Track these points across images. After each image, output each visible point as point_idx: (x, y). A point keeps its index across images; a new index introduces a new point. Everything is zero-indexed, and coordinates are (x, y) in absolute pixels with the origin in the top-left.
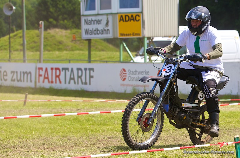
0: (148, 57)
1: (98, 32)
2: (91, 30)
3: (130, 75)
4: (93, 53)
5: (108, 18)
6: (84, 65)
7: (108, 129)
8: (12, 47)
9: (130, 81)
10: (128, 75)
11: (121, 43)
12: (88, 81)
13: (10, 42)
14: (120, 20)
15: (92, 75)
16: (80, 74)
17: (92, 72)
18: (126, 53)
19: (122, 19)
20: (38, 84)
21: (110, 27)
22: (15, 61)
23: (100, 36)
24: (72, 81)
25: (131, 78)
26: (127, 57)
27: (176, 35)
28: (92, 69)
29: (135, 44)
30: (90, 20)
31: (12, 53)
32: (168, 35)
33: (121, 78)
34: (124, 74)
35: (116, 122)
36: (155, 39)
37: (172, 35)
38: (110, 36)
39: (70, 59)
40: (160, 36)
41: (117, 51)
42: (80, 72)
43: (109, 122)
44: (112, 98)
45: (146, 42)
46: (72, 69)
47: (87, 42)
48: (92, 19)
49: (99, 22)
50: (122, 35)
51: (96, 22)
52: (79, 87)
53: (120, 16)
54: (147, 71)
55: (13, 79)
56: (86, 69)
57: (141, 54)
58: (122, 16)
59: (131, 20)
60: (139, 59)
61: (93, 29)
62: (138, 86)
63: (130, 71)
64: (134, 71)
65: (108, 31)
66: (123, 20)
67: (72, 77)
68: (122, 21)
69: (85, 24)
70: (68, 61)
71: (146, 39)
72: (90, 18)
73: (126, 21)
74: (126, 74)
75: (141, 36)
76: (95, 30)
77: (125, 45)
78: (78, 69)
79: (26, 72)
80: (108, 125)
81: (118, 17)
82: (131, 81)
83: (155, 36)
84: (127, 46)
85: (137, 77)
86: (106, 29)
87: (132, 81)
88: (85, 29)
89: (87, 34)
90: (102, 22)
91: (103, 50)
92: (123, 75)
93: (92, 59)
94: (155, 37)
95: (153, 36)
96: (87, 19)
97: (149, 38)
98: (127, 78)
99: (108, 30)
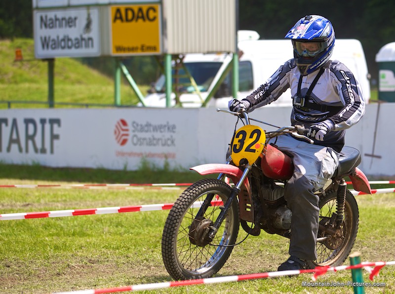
0: (172, 96)
1: (70, 43)
2: (53, 40)
3: (136, 133)
4: (57, 87)
5: (89, 15)
6: (40, 113)
7: (90, 243)
9: (135, 145)
10: (131, 133)
11: (118, 66)
12: (47, 146)
14: (115, 19)
15: (56, 132)
16: (31, 132)
17: (55, 126)
18: (127, 88)
19: (118, 15)
21: (94, 33)
23: (74, 51)
24: (15, 147)
25: (139, 140)
26: (130, 95)
27: (232, 49)
28: (57, 121)
29: (148, 69)
30: (53, 17)
32: (215, 50)
33: (117, 138)
34: (123, 130)
35: (106, 229)
36: (189, 59)
37: (223, 49)
38: (93, 51)
39: (10, 100)
40: (197, 50)
41: (109, 84)
42: (31, 126)
43: (91, 229)
44: (97, 182)
45: (170, 63)
46: (15, 122)
47: (46, 63)
48: (56, 16)
49: (70, 22)
50: (119, 49)
51: (64, 22)
52: (30, 157)
53: (114, 11)
54: (171, 123)
56: (43, 121)
57: (159, 88)
58: (118, 11)
59: (138, 17)
60: (154, 101)
61: (58, 37)
62: (153, 155)
63: (135, 125)
64: (144, 123)
65: (90, 42)
66: (121, 18)
67: (15, 137)
68: (118, 21)
69: (41, 27)
70: (6, 105)
71: (169, 58)
72: (51, 15)
73: (127, 20)
74: (127, 130)
75: (159, 52)
76: (63, 40)
77: (125, 71)
78: (28, 121)
80: (88, 235)
81: (111, 13)
82: (138, 146)
83: (189, 51)
84: (130, 73)
85: (151, 137)
86: (86, 36)
87: (140, 145)
88: (41, 38)
89: (46, 47)
90: (77, 21)
91: (79, 82)
92: (122, 132)
93: (57, 100)
94: (187, 53)
95: (185, 51)
96: (46, 17)
97: (175, 57)
98: (129, 138)
99: (90, 39)
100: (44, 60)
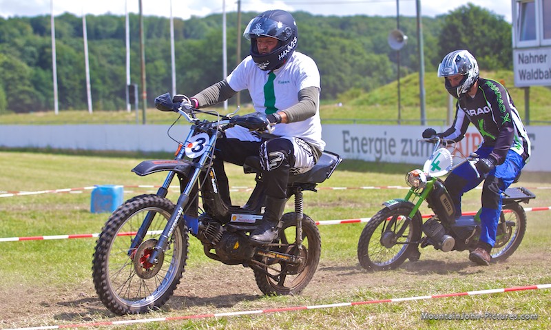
1: (541, 75)
2: (528, 73)
4: (532, 108)
8: (403, 100)
13: (399, 93)
22: (408, 122)
23: (544, 81)
28: (533, 136)
30: (528, 55)
31: (403, 111)
47: (522, 92)
48: (530, 54)
49: (542, 59)
51: (537, 58)
55: (405, 151)
61: (532, 70)
69: (519, 63)
72: (527, 53)
76: (536, 72)
88: (519, 71)
89: (523, 78)
90: (547, 58)
93: (532, 119)
96: (523, 55)
100: (522, 88)
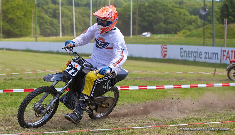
8: (205, 35)
20: (222, 62)
22: (207, 45)
31: (206, 40)
55: (206, 57)
79: (215, 53)
